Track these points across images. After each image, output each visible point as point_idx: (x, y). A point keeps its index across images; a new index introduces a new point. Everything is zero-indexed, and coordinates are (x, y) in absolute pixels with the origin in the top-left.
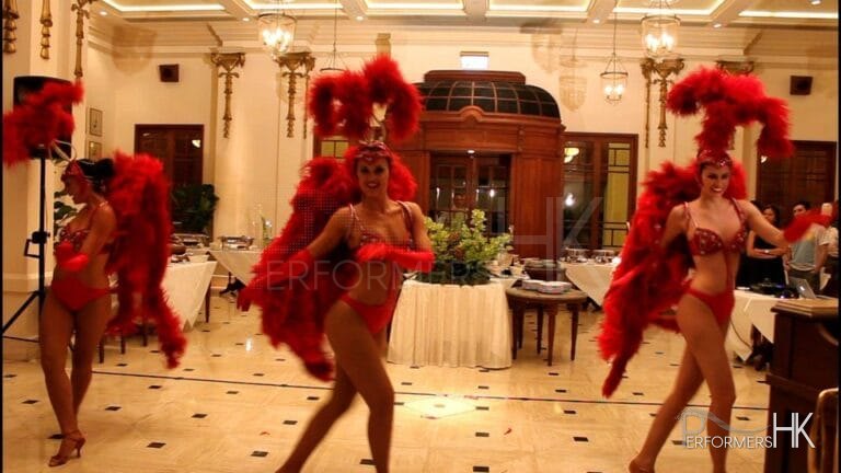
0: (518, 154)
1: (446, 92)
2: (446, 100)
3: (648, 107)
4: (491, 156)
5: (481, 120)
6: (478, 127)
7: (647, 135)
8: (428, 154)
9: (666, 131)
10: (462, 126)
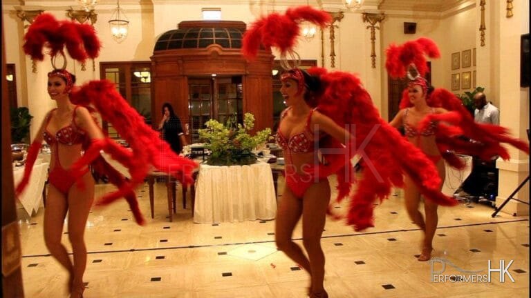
0: (246, 75)
1: (195, 35)
2: (196, 41)
3: (323, 43)
4: (226, 77)
5: (221, 53)
6: (219, 58)
7: (323, 60)
8: (186, 78)
9: (335, 57)
10: (209, 58)
